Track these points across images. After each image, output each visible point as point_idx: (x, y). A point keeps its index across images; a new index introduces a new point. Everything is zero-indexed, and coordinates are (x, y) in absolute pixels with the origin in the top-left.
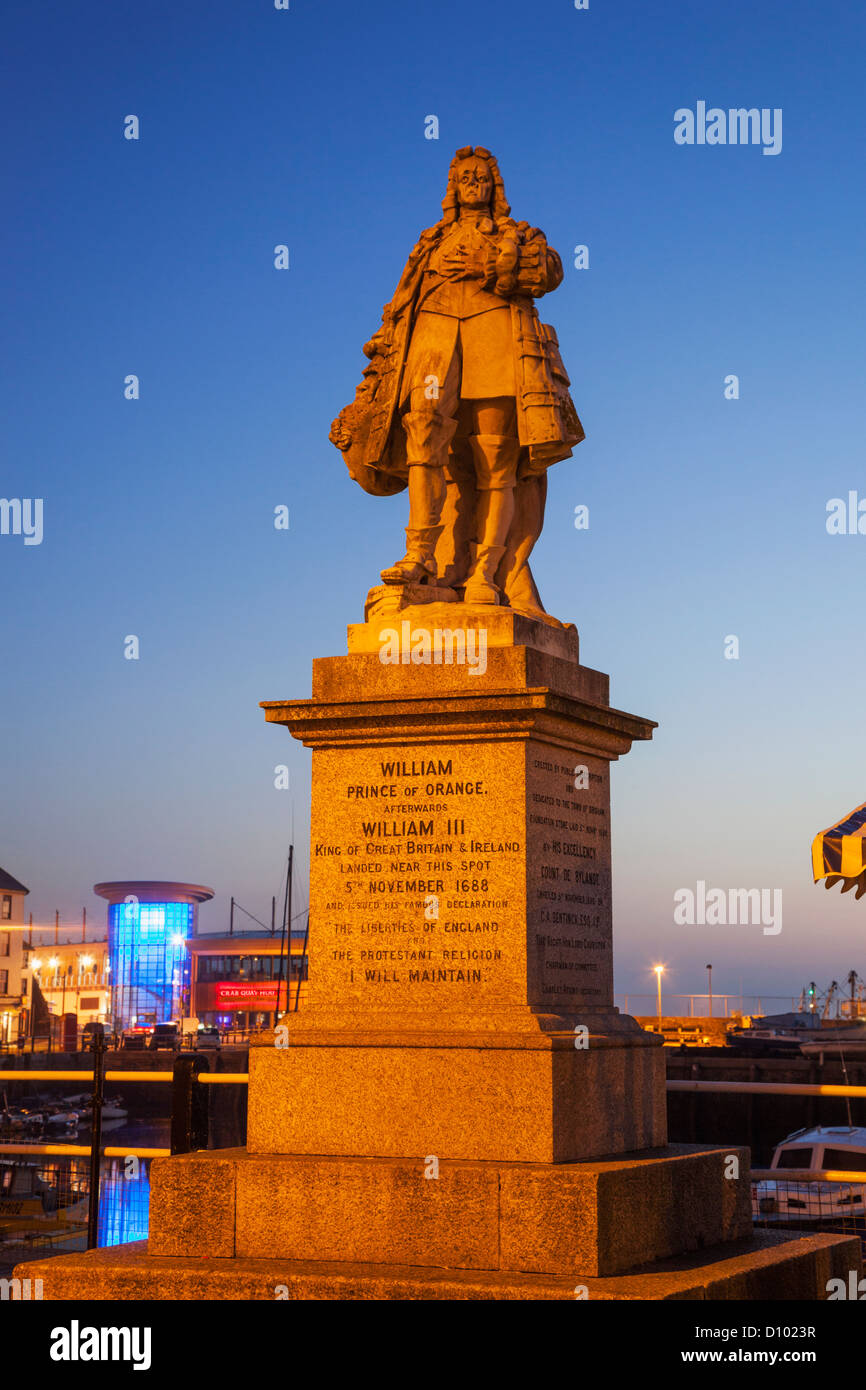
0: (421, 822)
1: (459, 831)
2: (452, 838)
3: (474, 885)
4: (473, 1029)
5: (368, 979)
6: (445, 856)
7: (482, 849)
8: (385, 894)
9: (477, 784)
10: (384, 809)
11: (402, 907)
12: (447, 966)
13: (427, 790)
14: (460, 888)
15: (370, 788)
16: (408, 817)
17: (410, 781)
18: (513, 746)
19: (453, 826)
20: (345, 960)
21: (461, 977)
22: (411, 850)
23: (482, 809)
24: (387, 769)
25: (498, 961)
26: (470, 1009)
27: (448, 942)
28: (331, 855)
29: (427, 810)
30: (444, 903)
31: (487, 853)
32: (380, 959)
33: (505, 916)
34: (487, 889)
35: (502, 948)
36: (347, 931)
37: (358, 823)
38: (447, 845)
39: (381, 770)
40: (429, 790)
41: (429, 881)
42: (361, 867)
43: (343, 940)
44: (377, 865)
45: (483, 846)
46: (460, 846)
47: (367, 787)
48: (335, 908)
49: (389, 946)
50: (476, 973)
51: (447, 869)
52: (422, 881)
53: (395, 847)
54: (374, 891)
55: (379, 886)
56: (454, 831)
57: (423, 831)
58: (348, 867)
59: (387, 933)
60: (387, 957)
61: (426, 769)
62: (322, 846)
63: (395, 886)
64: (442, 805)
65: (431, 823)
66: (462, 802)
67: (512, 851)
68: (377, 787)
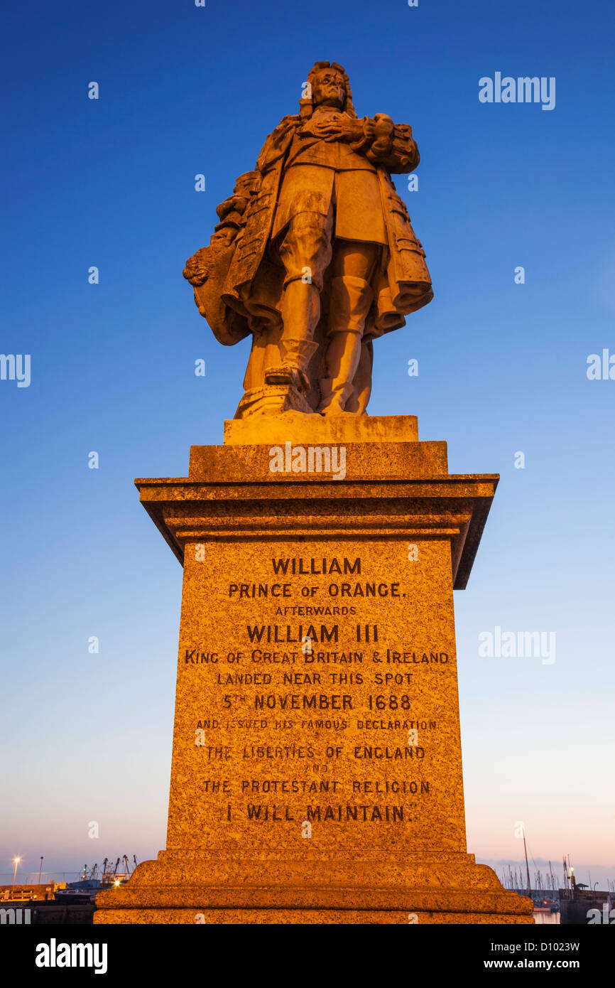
0: (323, 627)
1: (372, 638)
2: (363, 646)
3: (392, 702)
5: (250, 816)
6: (354, 667)
7: (401, 659)
8: (275, 711)
9: (393, 585)
10: (274, 611)
11: (298, 727)
12: (358, 801)
13: (330, 591)
14: (374, 705)
15: (257, 586)
16: (305, 620)
17: (308, 580)
18: (437, 545)
19: (363, 632)
20: (221, 793)
21: (377, 815)
22: (310, 659)
23: (399, 614)
24: (280, 566)
25: (426, 795)
26: (392, 857)
27: (359, 770)
28: (205, 663)
29: (330, 614)
30: (354, 723)
31: (408, 664)
32: (267, 791)
33: (433, 740)
34: (409, 707)
35: (429, 779)
36: (224, 756)
37: (242, 625)
38: (356, 654)
39: (272, 566)
40: (333, 590)
41: (334, 696)
42: (244, 678)
43: (217, 766)
44: (265, 675)
45: (402, 656)
46: (372, 655)
47: (254, 586)
48: (209, 727)
49: (280, 775)
50: (397, 810)
51: (357, 682)
52: (324, 696)
53: (288, 655)
54: (261, 707)
55: (268, 700)
56: (365, 638)
57: (325, 636)
58: (226, 677)
59: (277, 759)
60: (278, 789)
61: (328, 568)
62: (193, 652)
63: (288, 701)
64: (349, 608)
65: (336, 628)
66: (374, 605)
67: (439, 663)
68: (267, 585)
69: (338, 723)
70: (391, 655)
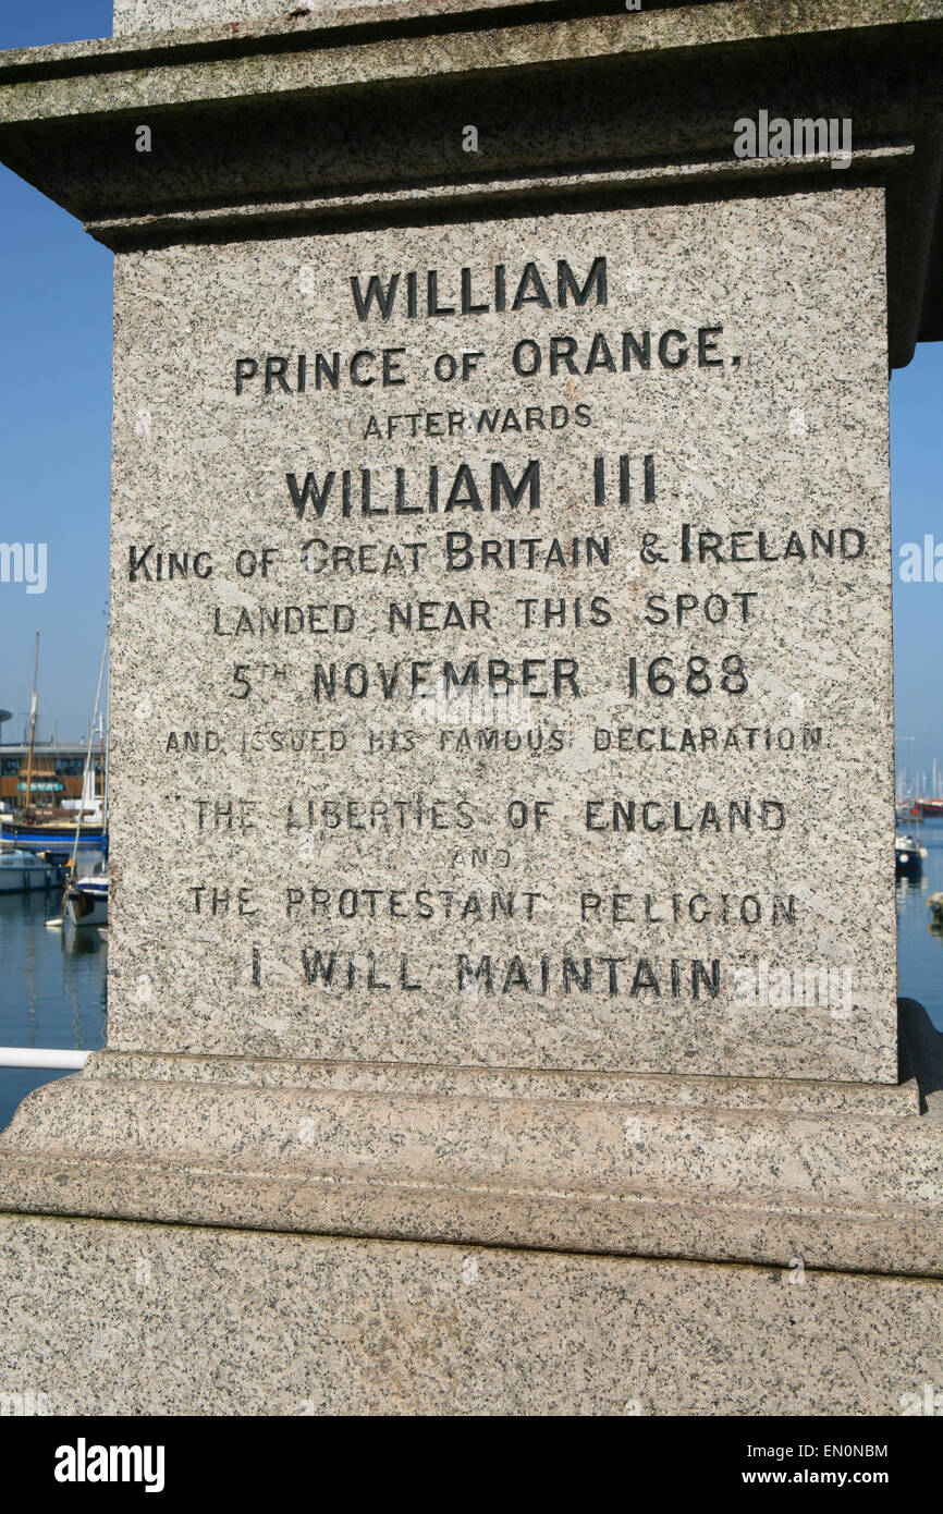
0: (497, 468)
1: (638, 493)
2: (611, 515)
3: (695, 674)
4: (722, 1180)
5: (311, 979)
6: (586, 579)
7: (724, 550)
8: (368, 704)
9: (703, 332)
10: (359, 428)
11: (428, 747)
12: (595, 946)
13: (516, 361)
14: (642, 683)
15: (311, 360)
16: (447, 451)
17: (454, 334)
19: (611, 476)
20: (232, 917)
21: (645, 980)
22: (461, 559)
23: (721, 417)
24: (372, 297)
25: (786, 929)
26: (685, 1095)
27: (596, 863)
28: (178, 580)
29: (517, 427)
30: (585, 736)
31: (745, 566)
32: (352, 916)
33: (810, 780)
34: (743, 688)
35: (798, 889)
36: (236, 823)
37: (272, 473)
38: (590, 541)
39: (351, 298)
40: (523, 358)
41: (527, 663)
42: (282, 617)
43: (222, 850)
44: (338, 608)
45: (727, 543)
46: (638, 542)
47: (302, 358)
48: (196, 749)
49: (383, 873)
50: (703, 969)
51: (593, 621)
52: (502, 662)
53: (401, 551)
54: (330, 694)
55: (348, 677)
56: (617, 493)
57: (502, 494)
58: (237, 616)
59: (375, 831)
60: (378, 911)
61: (511, 292)
62: (147, 551)
63: (401, 679)
64: (572, 407)
65: (532, 469)
66: (646, 395)
67: (837, 558)
68: (336, 355)
69: (540, 736)
70: (694, 539)
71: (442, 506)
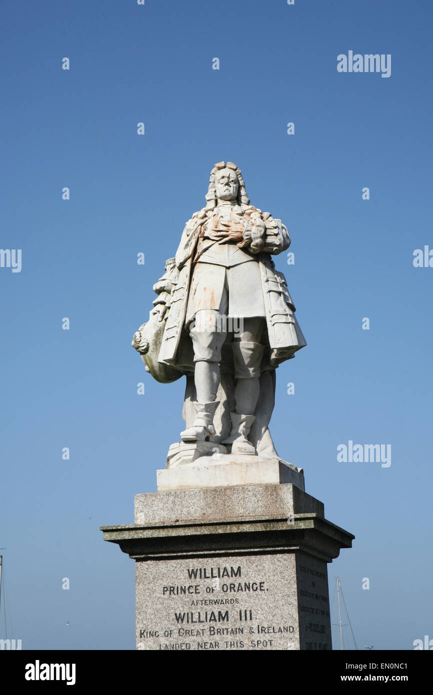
0: (220, 612)
1: (248, 618)
2: (243, 623)
7: (266, 631)
9: (260, 583)
10: (190, 603)
15: (179, 588)
16: (209, 608)
17: (210, 582)
18: (286, 556)
19: (243, 615)
22: (213, 633)
23: (265, 601)
24: (192, 574)
28: (151, 638)
29: (223, 603)
31: (270, 634)
37: (172, 613)
38: (239, 629)
39: (188, 574)
40: (224, 588)
42: (175, 646)
44: (187, 644)
45: (267, 629)
46: (249, 629)
47: (178, 587)
51: (240, 646)
53: (200, 630)
56: (244, 618)
57: (221, 618)
58: (165, 646)
61: (221, 574)
62: (144, 631)
64: (235, 599)
65: (227, 613)
66: (250, 597)
67: (288, 633)
68: (185, 587)
70: (260, 628)
71: (208, 621)
